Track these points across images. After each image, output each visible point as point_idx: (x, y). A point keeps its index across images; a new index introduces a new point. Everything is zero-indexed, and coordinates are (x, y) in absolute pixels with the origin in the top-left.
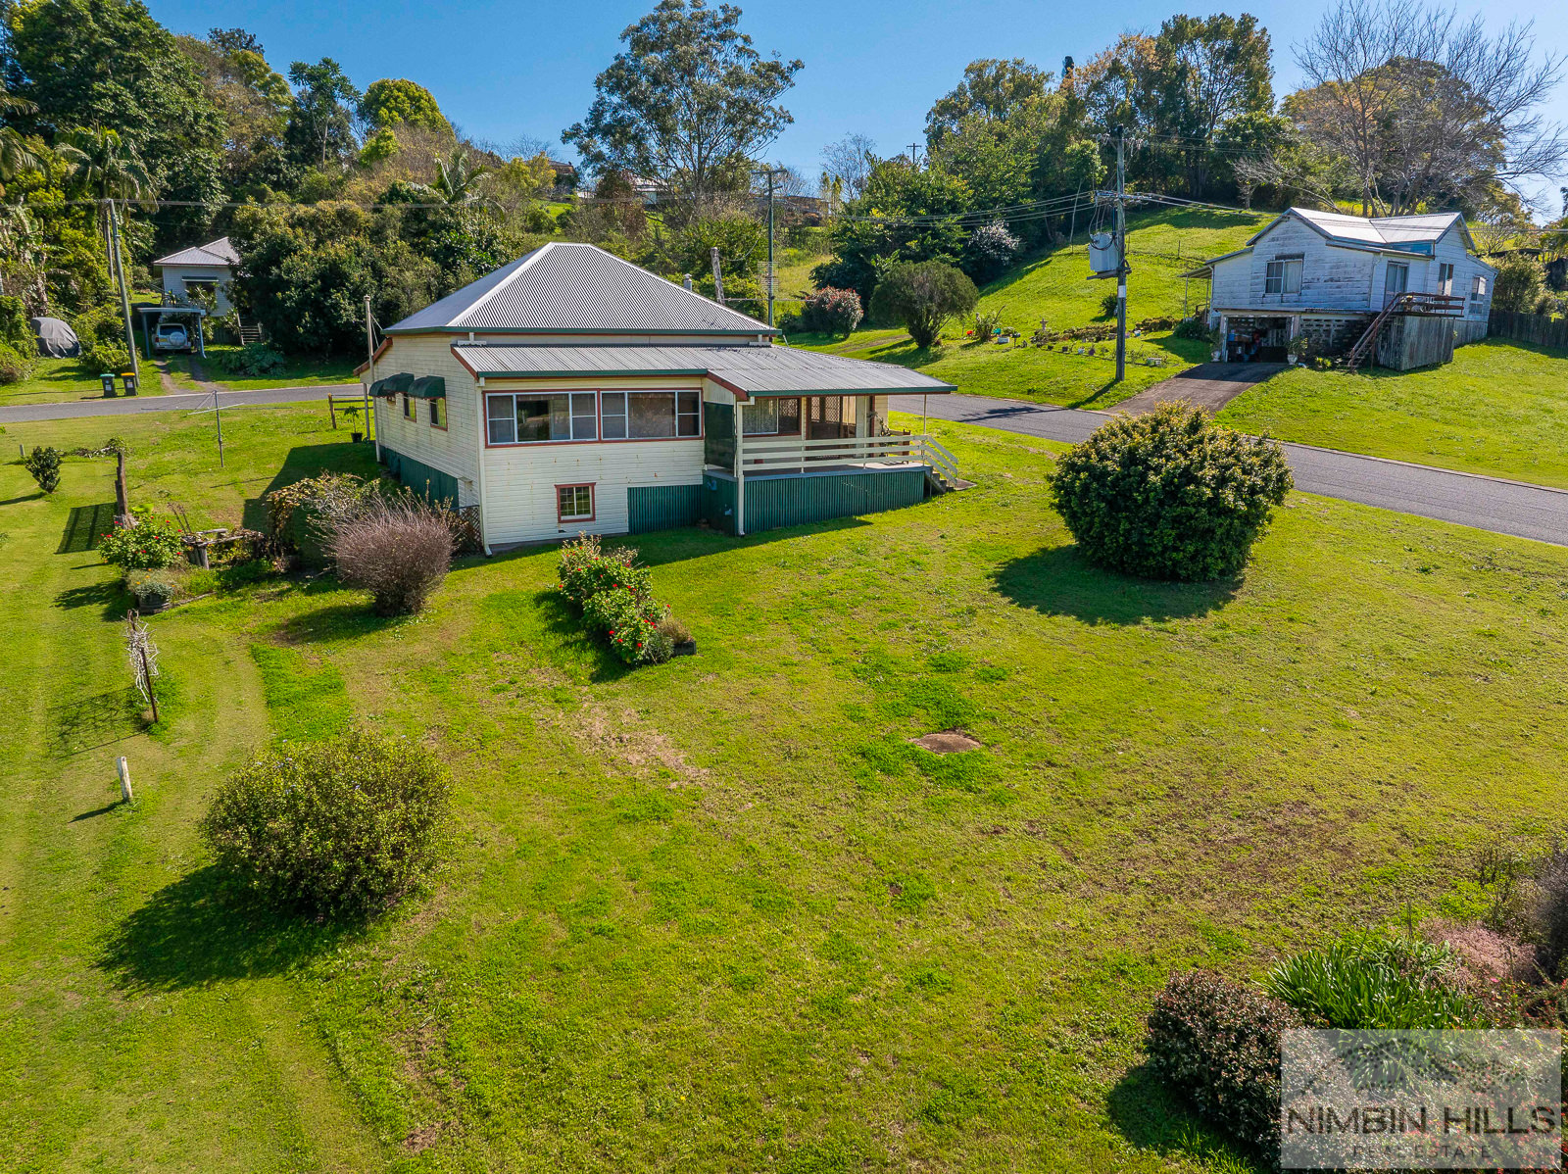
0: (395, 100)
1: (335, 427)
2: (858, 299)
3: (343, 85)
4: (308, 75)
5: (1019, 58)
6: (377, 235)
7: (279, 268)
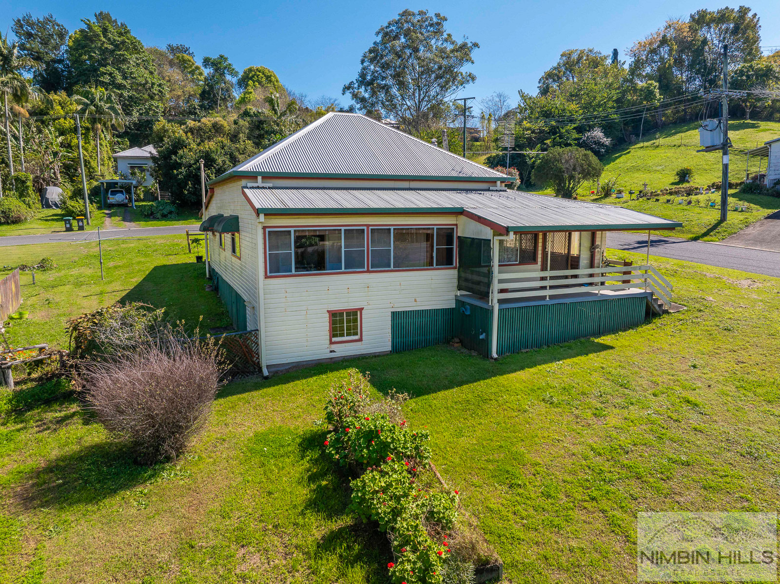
0: (257, 77)
1: (190, 252)
2: (518, 173)
3: (229, 68)
4: (212, 63)
5: (591, 48)
6: (234, 138)
7: (176, 156)
